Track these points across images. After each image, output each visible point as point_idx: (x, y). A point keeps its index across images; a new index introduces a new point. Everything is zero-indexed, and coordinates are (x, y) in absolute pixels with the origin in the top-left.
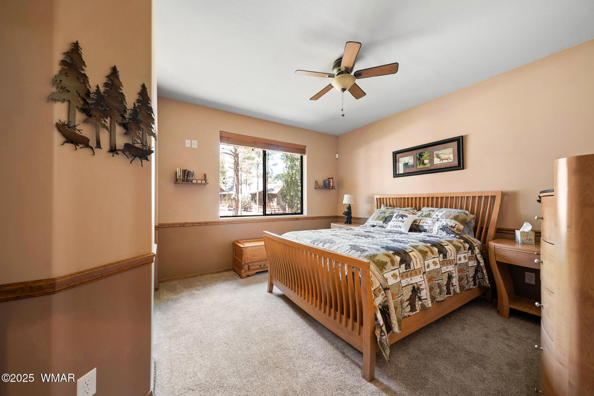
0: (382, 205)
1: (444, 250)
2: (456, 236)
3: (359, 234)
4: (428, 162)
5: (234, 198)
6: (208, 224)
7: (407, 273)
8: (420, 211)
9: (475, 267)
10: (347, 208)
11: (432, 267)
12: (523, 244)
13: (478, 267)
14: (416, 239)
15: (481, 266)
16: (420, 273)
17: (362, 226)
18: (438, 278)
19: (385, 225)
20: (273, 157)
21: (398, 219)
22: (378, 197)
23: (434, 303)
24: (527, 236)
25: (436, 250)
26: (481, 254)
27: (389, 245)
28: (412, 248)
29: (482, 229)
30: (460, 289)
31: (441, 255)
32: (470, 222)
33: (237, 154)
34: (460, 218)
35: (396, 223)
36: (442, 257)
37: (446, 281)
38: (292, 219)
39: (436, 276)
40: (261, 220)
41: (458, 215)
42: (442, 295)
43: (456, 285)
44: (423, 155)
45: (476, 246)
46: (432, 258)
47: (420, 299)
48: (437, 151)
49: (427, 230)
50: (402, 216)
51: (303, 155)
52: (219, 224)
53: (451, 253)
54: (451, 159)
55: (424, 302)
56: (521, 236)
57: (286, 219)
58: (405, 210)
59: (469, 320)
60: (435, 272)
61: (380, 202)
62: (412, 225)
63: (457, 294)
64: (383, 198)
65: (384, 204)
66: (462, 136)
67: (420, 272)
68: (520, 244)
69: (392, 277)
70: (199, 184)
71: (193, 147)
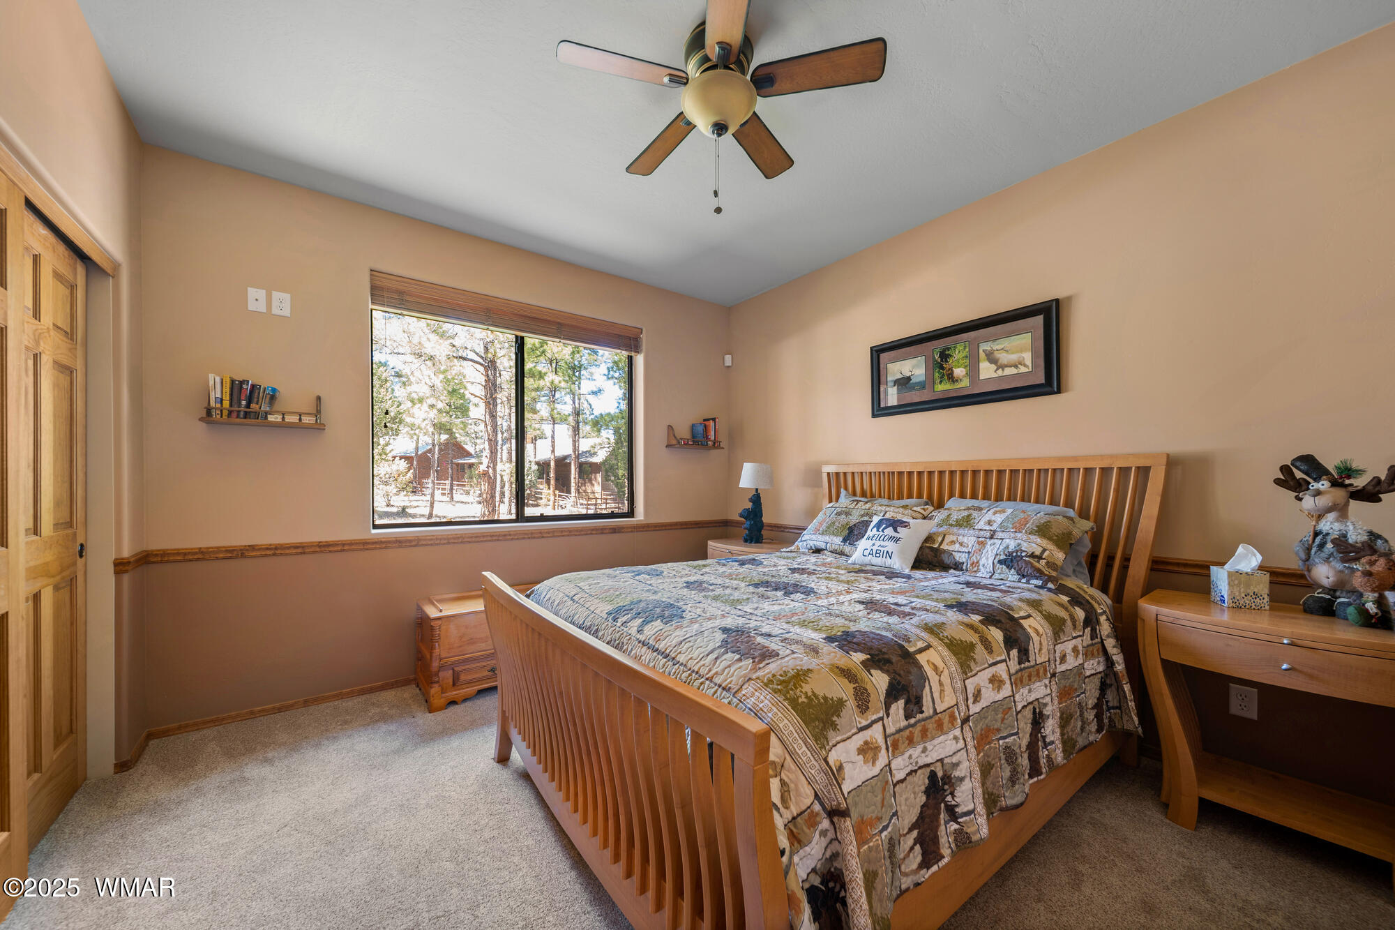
0: (843, 492)
1: (1020, 634)
2: (1046, 582)
3: (770, 579)
4: (964, 373)
5: (485, 474)
6: (331, 549)
7: (911, 732)
8: (942, 510)
9: (1099, 676)
10: (751, 500)
11: (989, 696)
12: (1237, 607)
13: (1106, 675)
14: (936, 596)
15: (1115, 674)
16: (953, 724)
17: (788, 550)
18: (1006, 729)
19: (847, 549)
20: (591, 374)
21: (883, 531)
22: (832, 469)
23: (995, 815)
24: (1248, 585)
25: (996, 635)
26: (1117, 638)
27: (853, 628)
28: (924, 635)
29: (1110, 559)
30: (1064, 751)
31: (1014, 653)
32: (1080, 541)
33: (493, 362)
34: (1055, 530)
35: (878, 543)
36: (1016, 659)
37: (1028, 735)
38: (602, 531)
39: (999, 724)
40: (505, 535)
41: (1049, 522)
42: (1017, 786)
43: (1052, 743)
44: (949, 356)
45: (1101, 614)
46: (987, 665)
47: (953, 815)
48: (989, 343)
49: (963, 563)
50: (895, 524)
51: (633, 354)
52: (367, 549)
53: (1041, 644)
54: (1025, 365)
55: (965, 822)
56: (1229, 584)
57: (582, 530)
58: (903, 507)
59: (1089, 844)
60: (995, 710)
61: (838, 482)
62: (921, 548)
63: (1058, 767)
64: (845, 474)
65: (846, 489)
66: (1057, 301)
67: (952, 717)
68: (1226, 609)
69: (861, 757)
70: (291, 426)
71: (275, 311)
